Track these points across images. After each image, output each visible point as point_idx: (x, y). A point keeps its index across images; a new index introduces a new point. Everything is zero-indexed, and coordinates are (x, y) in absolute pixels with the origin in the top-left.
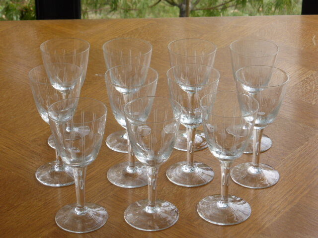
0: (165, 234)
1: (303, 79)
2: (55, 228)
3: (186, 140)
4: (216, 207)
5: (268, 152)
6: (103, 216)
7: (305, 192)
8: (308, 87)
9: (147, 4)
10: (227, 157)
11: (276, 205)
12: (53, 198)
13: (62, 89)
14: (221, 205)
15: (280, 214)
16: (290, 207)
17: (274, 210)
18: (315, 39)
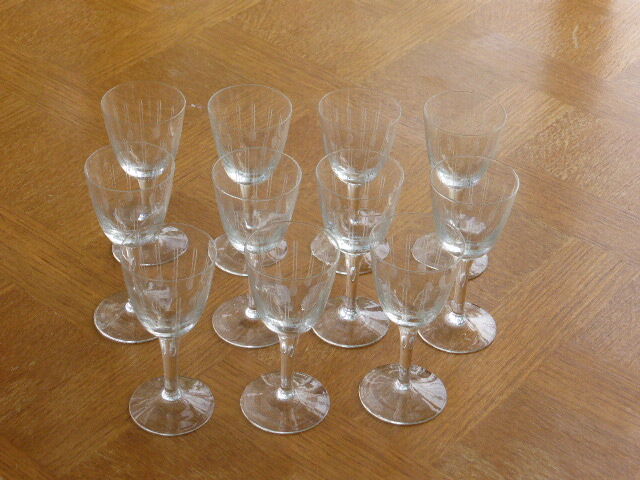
0: (307, 440)
1: (549, 123)
2: (129, 425)
7: (537, 364)
8: (557, 142)
11: (488, 388)
12: (125, 366)
15: (493, 406)
16: (511, 390)
17: (483, 396)
18: (579, 34)
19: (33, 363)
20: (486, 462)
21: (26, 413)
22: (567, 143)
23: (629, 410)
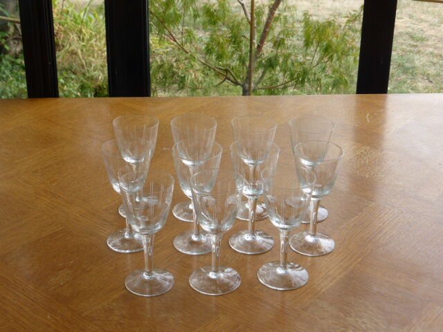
0: (227, 298)
1: (357, 154)
2: (125, 291)
3: (248, 210)
4: (275, 273)
5: (325, 222)
6: (170, 281)
7: (359, 260)
8: (362, 161)
9: (212, 83)
11: (332, 272)
12: (123, 264)
13: (133, 161)
14: (280, 271)
15: (336, 280)
16: (345, 273)
17: (329, 276)
18: (369, 117)
19: (72, 262)
20: (332, 307)
21: (66, 286)
22: (367, 162)
23: (413, 280)
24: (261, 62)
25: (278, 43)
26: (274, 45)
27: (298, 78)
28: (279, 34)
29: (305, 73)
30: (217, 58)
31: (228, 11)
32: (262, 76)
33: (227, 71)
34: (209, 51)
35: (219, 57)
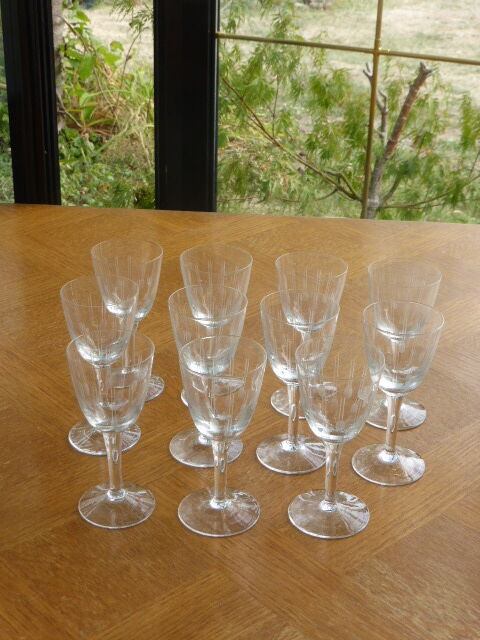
0: (232, 543)
2: (75, 517)
4: (319, 512)
5: (418, 430)
7: (459, 498)
9: (313, 195)
10: (333, 437)
11: (410, 514)
12: (85, 471)
14: (325, 507)
15: (412, 530)
16: (431, 518)
17: (404, 521)
20: (397, 575)
24: (392, 166)
25: (422, 140)
26: (415, 142)
27: (448, 194)
28: (424, 126)
29: (459, 186)
30: (323, 157)
31: (348, 87)
32: (394, 188)
33: (339, 177)
34: (311, 146)
35: (326, 155)
